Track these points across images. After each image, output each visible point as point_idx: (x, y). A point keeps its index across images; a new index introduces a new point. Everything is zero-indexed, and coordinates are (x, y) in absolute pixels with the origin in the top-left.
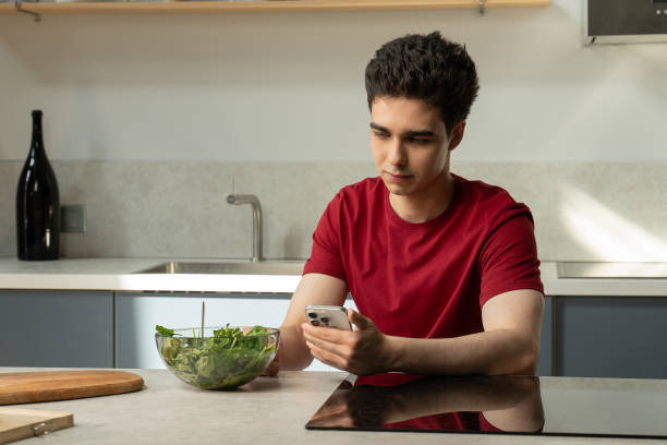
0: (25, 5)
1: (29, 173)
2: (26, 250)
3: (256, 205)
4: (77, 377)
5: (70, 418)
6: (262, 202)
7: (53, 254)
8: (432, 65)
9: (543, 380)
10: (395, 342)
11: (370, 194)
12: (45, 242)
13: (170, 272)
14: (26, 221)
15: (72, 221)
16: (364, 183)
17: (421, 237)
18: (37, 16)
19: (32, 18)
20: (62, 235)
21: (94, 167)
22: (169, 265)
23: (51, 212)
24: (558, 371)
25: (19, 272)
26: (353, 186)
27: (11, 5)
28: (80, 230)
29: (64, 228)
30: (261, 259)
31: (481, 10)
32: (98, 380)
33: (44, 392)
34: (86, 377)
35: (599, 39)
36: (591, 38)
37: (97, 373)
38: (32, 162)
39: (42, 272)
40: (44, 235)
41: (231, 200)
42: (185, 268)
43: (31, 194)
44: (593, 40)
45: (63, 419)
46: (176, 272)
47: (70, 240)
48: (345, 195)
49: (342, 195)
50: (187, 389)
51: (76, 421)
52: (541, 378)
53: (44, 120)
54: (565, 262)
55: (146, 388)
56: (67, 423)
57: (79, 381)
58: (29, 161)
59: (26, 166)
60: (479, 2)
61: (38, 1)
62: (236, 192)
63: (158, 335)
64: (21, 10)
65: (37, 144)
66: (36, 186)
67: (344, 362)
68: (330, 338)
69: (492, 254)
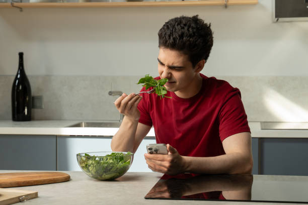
0: (15, 4)
1: (17, 81)
2: (16, 116)
4: (40, 175)
5: (36, 194)
7: (28, 118)
9: (255, 176)
10: (187, 158)
12: (25, 113)
13: (82, 127)
14: (16, 103)
15: (37, 103)
18: (21, 9)
19: (18, 10)
20: (32, 110)
21: (47, 78)
22: (82, 123)
23: (27, 99)
24: (261, 172)
25: (13, 127)
27: (9, 4)
28: (40, 107)
29: (34, 107)
31: (226, 6)
32: (49, 176)
33: (24, 182)
34: (43, 175)
35: (280, 19)
36: (277, 19)
37: (49, 173)
38: (19, 76)
39: (23, 127)
40: (24, 110)
41: (111, 93)
42: (89, 125)
43: (18, 91)
45: (33, 194)
46: (85, 127)
47: (36, 112)
50: (91, 180)
51: (39, 195)
53: (24, 57)
54: (264, 122)
55: (71, 180)
56: (35, 196)
57: (40, 177)
58: (17, 75)
59: (16, 78)
60: (224, 2)
61: (21, 2)
62: (113, 90)
63: (77, 155)
64: (13, 6)
65: (21, 68)
66: (20, 87)
67: (166, 169)
68: (158, 159)
69: (225, 114)
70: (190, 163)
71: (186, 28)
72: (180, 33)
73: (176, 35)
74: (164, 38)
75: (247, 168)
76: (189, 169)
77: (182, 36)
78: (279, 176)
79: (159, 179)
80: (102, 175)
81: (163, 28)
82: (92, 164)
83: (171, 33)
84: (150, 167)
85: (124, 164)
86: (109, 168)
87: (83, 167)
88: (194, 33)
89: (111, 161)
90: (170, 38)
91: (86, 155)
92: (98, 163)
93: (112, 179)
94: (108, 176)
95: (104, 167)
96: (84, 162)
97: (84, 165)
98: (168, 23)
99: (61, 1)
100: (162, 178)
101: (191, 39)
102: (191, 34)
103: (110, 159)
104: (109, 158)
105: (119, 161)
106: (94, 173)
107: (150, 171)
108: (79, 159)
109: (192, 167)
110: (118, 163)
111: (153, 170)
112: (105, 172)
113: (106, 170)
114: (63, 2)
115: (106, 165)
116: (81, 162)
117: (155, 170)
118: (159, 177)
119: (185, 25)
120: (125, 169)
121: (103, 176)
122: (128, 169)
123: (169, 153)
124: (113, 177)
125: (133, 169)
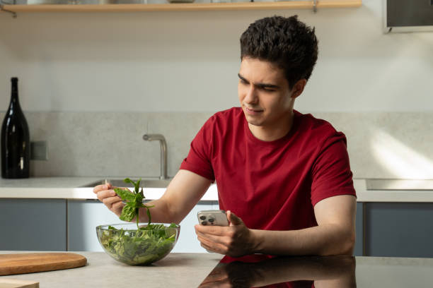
0: (6, 7)
1: (9, 120)
2: (7, 171)
3: (163, 141)
4: (40, 257)
5: (37, 285)
6: (166, 138)
7: (25, 174)
8: (281, 39)
9: (357, 258)
10: (257, 233)
11: (236, 118)
12: (20, 167)
14: (7, 152)
15: (38, 152)
16: (231, 111)
17: (269, 151)
18: (14, 14)
19: (11, 15)
20: (31, 162)
21: (53, 116)
22: (104, 181)
23: (24, 146)
24: (367, 253)
25: (2, 187)
26: (223, 112)
28: (44, 159)
29: (33, 157)
30: (166, 177)
31: (315, 10)
32: (56, 259)
33: (19, 268)
34: (46, 257)
35: (394, 29)
36: (389, 28)
37: (55, 254)
38: (11, 112)
39: (18, 186)
40: (19, 162)
41: (146, 137)
42: (115, 183)
43: (11, 133)
44: (391, 29)
45: (32, 285)
47: (37, 165)
48: (217, 118)
49: (215, 118)
50: (117, 264)
51: (40, 287)
52: (356, 257)
53: (19, 84)
54: (372, 179)
55: (88, 265)
57: (42, 260)
58: (9, 111)
59: (8, 115)
60: (312, 4)
61: (15, 3)
62: (150, 132)
63: (97, 228)
64: (3, 10)
65: (14, 101)
66: (14, 128)
67: (226, 248)
68: (215, 233)
69: (321, 167)
70: (262, 240)
71: (282, 31)
72: (274, 37)
73: (268, 39)
74: (251, 44)
75: (347, 247)
76: (260, 248)
77: (276, 41)
78: (393, 259)
79: (217, 263)
80: (134, 257)
81: (248, 30)
82: (119, 241)
83: (260, 37)
84: (203, 244)
85: (166, 240)
86: (143, 247)
87: (105, 246)
88: (293, 38)
89: (147, 237)
90: (259, 44)
91: (110, 227)
92: (128, 240)
93: (148, 264)
94: (142, 259)
95: (136, 245)
96: (107, 238)
97: (107, 243)
98: (254, 24)
99: (74, 3)
100: (222, 261)
101: (289, 46)
102: (289, 39)
103: (145, 234)
104: (144, 231)
105: (158, 236)
106: (121, 255)
107: (204, 251)
108: (100, 234)
109: (265, 245)
110: (157, 240)
111: (208, 250)
112: (138, 253)
113: (140, 250)
114: (76, 4)
115: (139, 243)
116: (102, 239)
117: (210, 249)
118: (217, 260)
119: (280, 27)
120: (167, 249)
121: (135, 259)
122: (172, 248)
123: (231, 225)
124: (151, 259)
125: (179, 248)
